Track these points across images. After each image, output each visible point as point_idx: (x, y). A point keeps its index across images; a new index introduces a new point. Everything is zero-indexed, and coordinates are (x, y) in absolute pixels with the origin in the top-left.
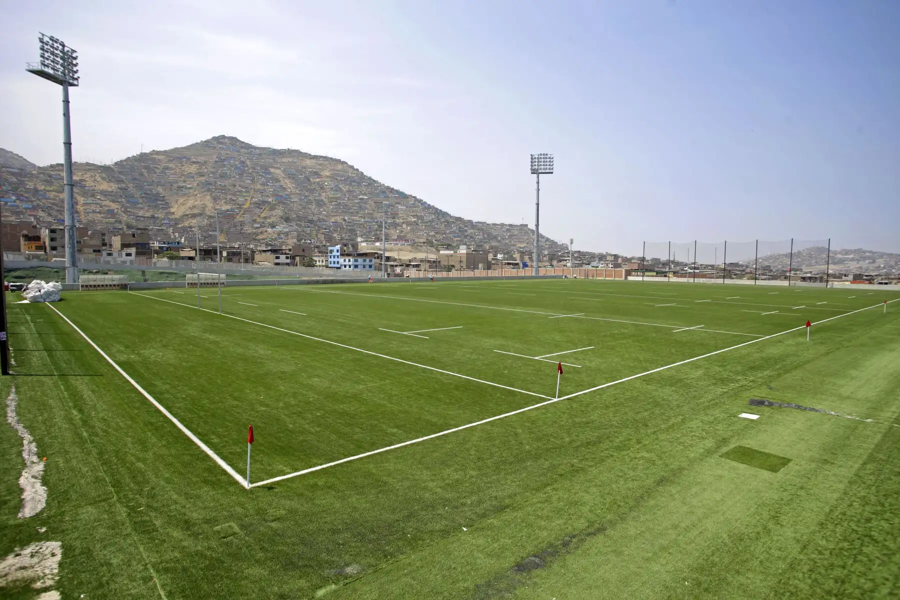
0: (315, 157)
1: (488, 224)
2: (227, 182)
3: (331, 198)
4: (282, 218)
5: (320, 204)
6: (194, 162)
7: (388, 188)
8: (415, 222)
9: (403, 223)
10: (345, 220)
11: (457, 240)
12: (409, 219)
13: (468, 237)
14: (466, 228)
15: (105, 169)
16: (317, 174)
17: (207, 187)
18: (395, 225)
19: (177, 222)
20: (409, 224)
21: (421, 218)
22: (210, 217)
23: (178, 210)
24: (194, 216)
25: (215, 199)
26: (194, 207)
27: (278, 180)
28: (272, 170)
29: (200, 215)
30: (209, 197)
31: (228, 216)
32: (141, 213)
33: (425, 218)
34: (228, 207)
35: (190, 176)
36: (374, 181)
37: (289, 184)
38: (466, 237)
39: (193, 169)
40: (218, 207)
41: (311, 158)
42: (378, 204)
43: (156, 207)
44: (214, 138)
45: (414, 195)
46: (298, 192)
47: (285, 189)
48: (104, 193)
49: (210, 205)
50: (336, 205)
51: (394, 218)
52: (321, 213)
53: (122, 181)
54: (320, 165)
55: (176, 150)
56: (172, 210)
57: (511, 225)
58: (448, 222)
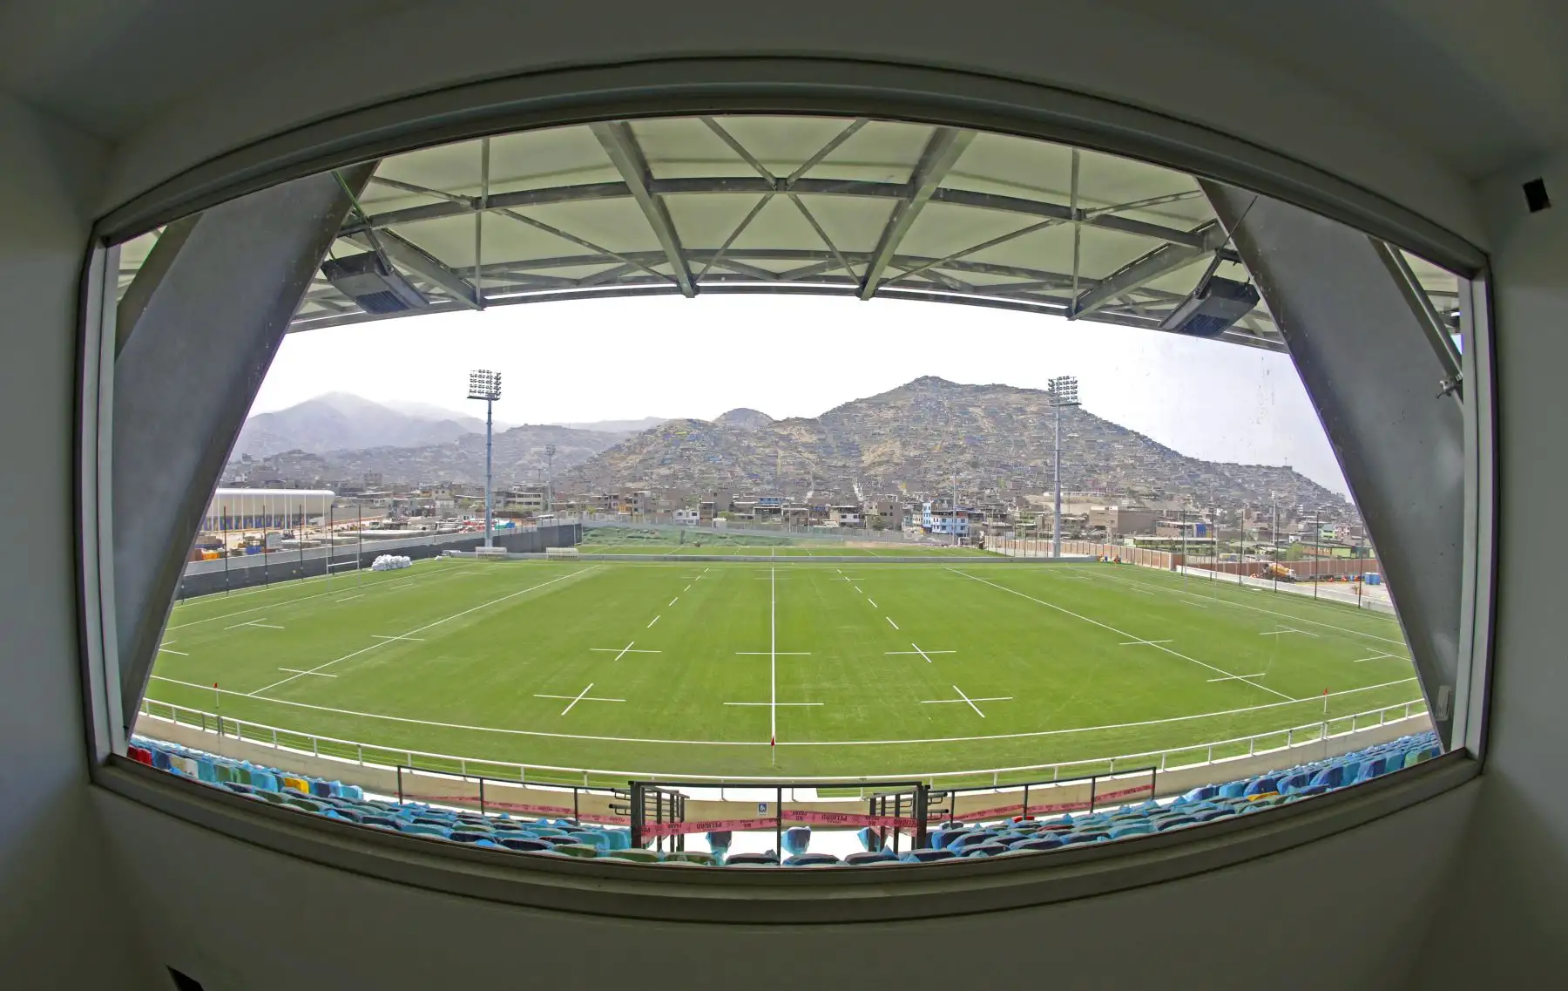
0: (1023, 391)
1: (1240, 466)
2: (919, 427)
3: (1035, 437)
4: (968, 463)
5: (1020, 445)
6: (892, 408)
7: (1106, 422)
8: (1132, 464)
9: (1117, 466)
10: (1046, 464)
11: (1184, 488)
12: (1127, 462)
13: (1199, 485)
14: (1199, 473)
15: (811, 422)
16: (1022, 411)
17: (898, 433)
18: (1108, 469)
19: (865, 470)
20: (1124, 467)
21: (1140, 460)
22: (897, 464)
23: (868, 458)
24: (880, 464)
25: (904, 445)
26: (883, 454)
27: (975, 421)
28: (971, 409)
29: (888, 462)
30: (898, 443)
31: (914, 462)
32: (834, 463)
33: (1145, 459)
34: (917, 453)
35: (887, 422)
36: (1090, 415)
37: (986, 424)
38: (1196, 484)
39: (890, 414)
40: (907, 453)
41: (1017, 393)
42: (1091, 445)
43: (849, 456)
44: (917, 380)
45: (1136, 431)
46: (995, 432)
47: (982, 430)
48: (805, 445)
49: (898, 452)
50: (1037, 445)
51: (1107, 460)
52: (1019, 457)
53: (823, 432)
54: (1026, 399)
55: (879, 396)
56: (863, 458)
57: (1269, 468)
58: (1175, 464)
